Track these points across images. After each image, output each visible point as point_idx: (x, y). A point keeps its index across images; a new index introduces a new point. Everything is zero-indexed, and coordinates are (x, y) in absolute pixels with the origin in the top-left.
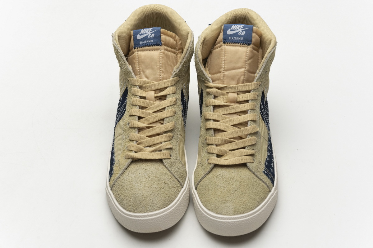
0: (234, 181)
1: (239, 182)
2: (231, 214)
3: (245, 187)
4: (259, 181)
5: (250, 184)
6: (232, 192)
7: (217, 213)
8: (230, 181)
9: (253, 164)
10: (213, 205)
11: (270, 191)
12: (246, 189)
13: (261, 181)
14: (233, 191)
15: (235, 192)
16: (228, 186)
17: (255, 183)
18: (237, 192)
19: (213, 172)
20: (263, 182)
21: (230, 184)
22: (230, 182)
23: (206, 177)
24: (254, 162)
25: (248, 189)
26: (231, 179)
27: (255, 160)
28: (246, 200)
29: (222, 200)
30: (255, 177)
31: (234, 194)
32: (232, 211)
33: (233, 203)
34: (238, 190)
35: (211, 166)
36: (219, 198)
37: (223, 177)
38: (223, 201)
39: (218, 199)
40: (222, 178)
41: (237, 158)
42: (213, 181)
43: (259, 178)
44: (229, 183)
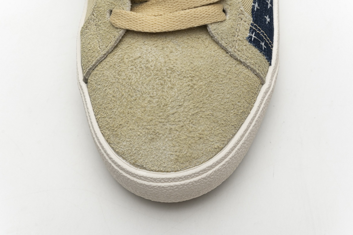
0: (175, 77)
1: (187, 80)
2: (169, 170)
3: (203, 92)
4: (238, 67)
5: (214, 81)
6: (172, 112)
7: (134, 164)
8: (166, 78)
9: (224, 24)
10: (125, 143)
11: (262, 83)
12: (204, 98)
13: (241, 67)
14: (172, 108)
15: (179, 110)
16: (160, 93)
17: (228, 76)
18: (182, 109)
19: (124, 46)
20: (248, 67)
21: (166, 87)
22: (165, 81)
23: (106, 60)
24: (225, 20)
25: (210, 96)
26: (169, 72)
27: (228, 11)
28: (206, 130)
29: (147, 131)
30: (228, 58)
31: (176, 115)
32: (171, 161)
33: (172, 140)
34: (186, 104)
35: (118, 34)
36: (138, 126)
37: (149, 65)
38: (148, 133)
39: (136, 128)
40: (147, 68)
41: (182, 12)
42: (123, 74)
43: (236, 59)
44: (161, 84)
